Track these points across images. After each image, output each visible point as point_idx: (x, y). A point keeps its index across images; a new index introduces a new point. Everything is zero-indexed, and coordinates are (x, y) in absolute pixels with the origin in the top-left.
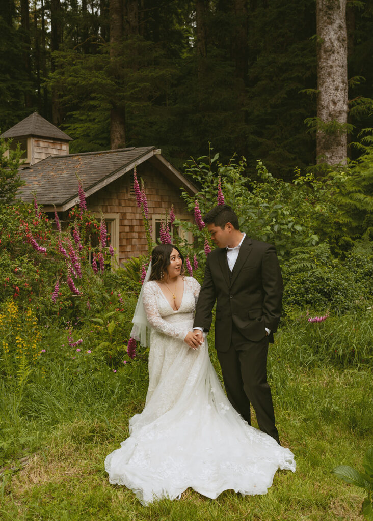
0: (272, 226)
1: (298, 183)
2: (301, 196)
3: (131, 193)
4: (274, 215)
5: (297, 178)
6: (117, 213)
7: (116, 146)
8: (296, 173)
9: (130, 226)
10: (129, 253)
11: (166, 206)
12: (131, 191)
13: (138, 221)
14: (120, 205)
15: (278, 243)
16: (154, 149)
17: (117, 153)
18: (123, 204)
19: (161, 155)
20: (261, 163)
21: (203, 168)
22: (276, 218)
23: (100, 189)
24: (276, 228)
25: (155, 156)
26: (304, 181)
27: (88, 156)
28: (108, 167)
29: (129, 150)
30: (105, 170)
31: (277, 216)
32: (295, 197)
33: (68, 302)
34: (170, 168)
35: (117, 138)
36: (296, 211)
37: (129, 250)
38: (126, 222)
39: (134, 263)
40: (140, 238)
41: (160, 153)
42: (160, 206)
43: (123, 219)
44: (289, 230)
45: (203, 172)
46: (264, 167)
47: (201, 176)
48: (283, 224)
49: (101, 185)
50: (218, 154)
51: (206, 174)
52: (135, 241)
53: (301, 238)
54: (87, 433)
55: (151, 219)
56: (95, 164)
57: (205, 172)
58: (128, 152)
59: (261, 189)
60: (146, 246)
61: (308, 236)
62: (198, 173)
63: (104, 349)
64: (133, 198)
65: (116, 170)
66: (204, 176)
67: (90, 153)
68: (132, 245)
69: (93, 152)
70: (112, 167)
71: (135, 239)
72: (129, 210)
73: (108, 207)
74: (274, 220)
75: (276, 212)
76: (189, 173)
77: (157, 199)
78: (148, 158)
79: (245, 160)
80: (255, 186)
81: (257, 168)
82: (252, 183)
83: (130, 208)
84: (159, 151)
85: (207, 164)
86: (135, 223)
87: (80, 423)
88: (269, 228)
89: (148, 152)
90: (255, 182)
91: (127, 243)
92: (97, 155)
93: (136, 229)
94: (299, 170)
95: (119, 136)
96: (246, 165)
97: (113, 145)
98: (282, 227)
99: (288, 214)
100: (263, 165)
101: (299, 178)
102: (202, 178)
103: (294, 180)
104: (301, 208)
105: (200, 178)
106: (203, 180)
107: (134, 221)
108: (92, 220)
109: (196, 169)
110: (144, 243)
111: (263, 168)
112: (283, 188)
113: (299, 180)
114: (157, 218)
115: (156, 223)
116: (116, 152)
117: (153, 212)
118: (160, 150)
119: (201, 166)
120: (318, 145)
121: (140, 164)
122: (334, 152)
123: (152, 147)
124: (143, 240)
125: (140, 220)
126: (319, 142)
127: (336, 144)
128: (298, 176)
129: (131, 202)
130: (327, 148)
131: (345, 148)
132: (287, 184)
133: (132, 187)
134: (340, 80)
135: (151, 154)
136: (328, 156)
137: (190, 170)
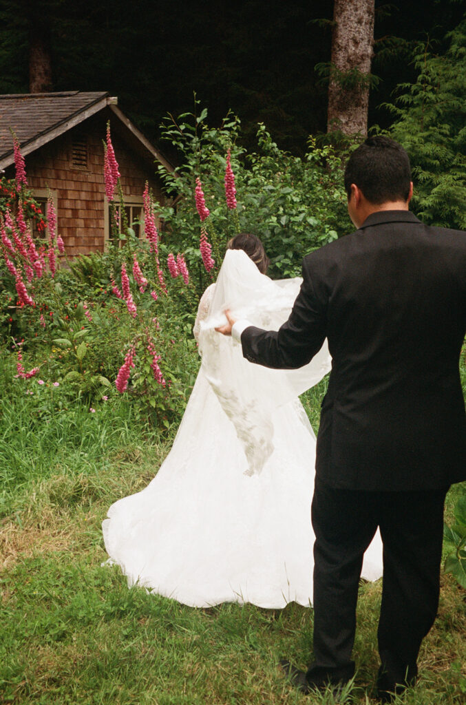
0: (279, 217)
1: (313, 158)
2: (315, 177)
3: (74, 161)
4: (281, 202)
5: (311, 151)
6: (55, 189)
7: (38, 86)
8: (310, 144)
9: (72, 209)
10: (72, 249)
12: (74, 159)
13: (84, 203)
14: (58, 178)
15: (285, 241)
16: (107, 96)
17: (50, 99)
18: (63, 177)
19: (118, 106)
20: (263, 128)
21: (186, 130)
22: (283, 207)
23: (30, 152)
24: (284, 220)
25: (108, 107)
26: (320, 156)
28: (39, 120)
29: (69, 96)
30: (35, 124)
31: (284, 203)
32: (307, 178)
34: (130, 126)
35: (40, 74)
36: (307, 198)
37: (71, 244)
38: (67, 204)
39: (83, 264)
40: (87, 227)
41: (116, 103)
43: (63, 199)
44: (299, 224)
45: (185, 136)
46: (268, 134)
47: (183, 142)
48: (292, 215)
50: (206, 109)
51: (190, 139)
52: (80, 231)
53: (316, 233)
54: (70, 491)
55: (103, 201)
57: (189, 137)
58: (68, 98)
59: (262, 165)
60: (96, 239)
61: (324, 232)
62: (179, 138)
63: (73, 381)
64: (77, 168)
65: (53, 126)
66: (187, 143)
68: (75, 237)
70: (47, 120)
71: (80, 229)
72: (71, 186)
73: (42, 180)
74: (281, 209)
75: (284, 197)
76: (167, 138)
78: (98, 110)
79: (239, 121)
80: (254, 161)
81: (258, 134)
82: (251, 156)
83: (73, 182)
84: (114, 100)
85: (192, 126)
86: (79, 205)
87: (60, 479)
88: (274, 219)
89: (98, 100)
90: (255, 154)
91: (69, 233)
93: (82, 214)
94: (315, 139)
95: (42, 72)
96: (240, 130)
97: (34, 85)
98: (292, 219)
99: (298, 201)
100: (266, 130)
101: (314, 151)
102: (185, 146)
103: (307, 154)
104: (314, 193)
105: (182, 146)
106: (187, 149)
107: (79, 202)
109: (176, 132)
110: (93, 235)
111: (266, 135)
112: (291, 165)
113: (314, 155)
114: (111, 200)
115: (109, 207)
116: (50, 96)
118: (116, 98)
119: (182, 127)
120: (330, 104)
121: (88, 118)
122: (351, 115)
123: (104, 93)
124: (91, 230)
125: (87, 201)
126: (332, 100)
127: (354, 104)
128: (313, 149)
129: (74, 175)
130: (343, 108)
131: (366, 109)
132: (297, 160)
133: (74, 152)
134: (365, 9)
135: (103, 104)
136: (344, 121)
137: (169, 133)
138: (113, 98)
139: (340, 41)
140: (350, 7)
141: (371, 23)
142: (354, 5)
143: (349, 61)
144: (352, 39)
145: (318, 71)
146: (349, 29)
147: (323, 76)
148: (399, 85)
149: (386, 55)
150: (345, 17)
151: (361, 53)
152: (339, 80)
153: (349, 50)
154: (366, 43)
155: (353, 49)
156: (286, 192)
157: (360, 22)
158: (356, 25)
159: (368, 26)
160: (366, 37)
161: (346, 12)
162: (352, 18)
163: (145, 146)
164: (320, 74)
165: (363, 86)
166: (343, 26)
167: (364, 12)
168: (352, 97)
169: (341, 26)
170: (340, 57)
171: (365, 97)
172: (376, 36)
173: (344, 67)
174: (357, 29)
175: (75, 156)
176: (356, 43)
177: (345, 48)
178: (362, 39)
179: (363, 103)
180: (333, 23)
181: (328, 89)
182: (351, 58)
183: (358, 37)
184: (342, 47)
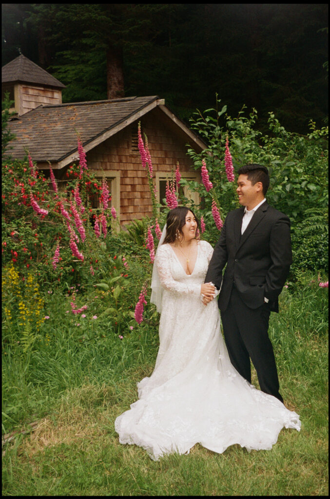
0: (284, 186)
1: (313, 137)
2: (317, 152)
3: (133, 148)
4: (286, 173)
5: (312, 131)
6: (118, 170)
7: (113, 93)
8: (311, 126)
9: (131, 185)
10: (131, 215)
11: (171, 163)
12: (133, 146)
13: (140, 180)
14: (121, 161)
15: (290, 203)
16: (157, 99)
17: (116, 103)
18: (124, 161)
19: (165, 106)
20: (273, 116)
21: (211, 122)
22: (288, 177)
23: (98, 143)
24: (288, 188)
25: (158, 106)
26: (319, 135)
27: (83, 106)
28: (107, 120)
29: (129, 100)
30: (104, 122)
31: (290, 174)
32: (310, 153)
33: (69, 268)
34: (175, 120)
35: (115, 83)
36: (310, 169)
37: (130, 211)
38: (128, 181)
39: (137, 226)
40: (142, 198)
41: (163, 103)
42: (164, 163)
43: (124, 177)
44: (302, 189)
45: (209, 126)
46: (276, 120)
47: (208, 130)
48: (296, 183)
49: (100, 140)
50: (226, 106)
51: (213, 129)
52: (137, 201)
53: (315, 197)
54: (95, 397)
55: (154, 177)
56: (92, 115)
57: (212, 127)
58: (128, 102)
59: (272, 145)
60: (150, 207)
61: (322, 195)
62: (205, 128)
63: (109, 315)
64: (135, 153)
65: (116, 123)
66: (211, 131)
67: (86, 102)
68: (134, 206)
69: (90, 102)
70: (111, 120)
71: (137, 200)
72: (131, 167)
73: (108, 164)
74: (286, 179)
75: (288, 170)
76: (195, 128)
77: (160, 155)
78: (151, 109)
79: (256, 112)
80: (266, 141)
81: (269, 121)
82: (263, 138)
83: (132, 165)
84: (162, 101)
85: (214, 118)
86: (137, 181)
87: (88, 387)
88: (280, 187)
89: (150, 102)
90: (267, 136)
91: (128, 203)
92: (94, 105)
93: (138, 188)
94: (315, 123)
95: (116, 82)
96: (257, 118)
97: (110, 92)
98: (295, 186)
99: (302, 171)
100: (275, 117)
101: (314, 132)
102: (209, 133)
103: (308, 134)
104: (316, 165)
105: (206, 133)
106: (211, 136)
107: (136, 179)
108: (92, 179)
109: (203, 123)
110: (147, 204)
111: (275, 121)
112: (296, 143)
113: (314, 134)
114: (161, 176)
115: (160, 182)
116: (115, 102)
117: (156, 170)
118: (164, 100)
119: (207, 120)
123: (155, 97)
124: (146, 200)
125: (142, 178)
129: (133, 159)
132: (301, 139)
133: (132, 141)
135: (154, 105)
137: (196, 124)
156: (291, 165)
163: (186, 134)
164: (328, 70)
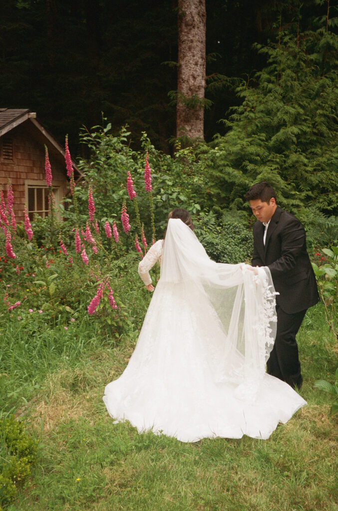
0: (161, 196)
1: (180, 155)
3: (4, 157)
4: (161, 185)
5: (178, 151)
8: (177, 146)
11: (39, 172)
12: (4, 155)
16: (28, 112)
19: (36, 119)
20: (145, 135)
21: (96, 137)
24: (165, 198)
25: (29, 119)
29: (1, 112)
31: (164, 186)
34: (44, 132)
36: (177, 182)
41: (35, 117)
42: (32, 171)
45: (96, 141)
46: (148, 139)
47: (95, 145)
48: (169, 194)
50: (110, 124)
51: (99, 143)
55: (24, 185)
57: (98, 141)
58: (0, 114)
62: (92, 142)
64: (6, 162)
66: (98, 146)
72: (2, 174)
74: (162, 190)
75: (164, 182)
76: (84, 142)
77: (29, 164)
78: (23, 121)
80: (139, 157)
81: (141, 140)
84: (33, 115)
88: (159, 197)
89: (23, 115)
90: (139, 152)
94: (180, 143)
99: (171, 184)
100: (147, 137)
101: (180, 151)
103: (175, 153)
105: (94, 148)
107: (8, 185)
109: (89, 138)
111: (147, 140)
112: (164, 160)
113: (180, 153)
114: (30, 184)
115: (29, 189)
117: (25, 177)
118: (35, 113)
119: (93, 135)
120: (178, 118)
121: (16, 127)
122: (193, 125)
123: (26, 110)
124: (16, 205)
125: (13, 185)
126: (180, 115)
127: (195, 118)
128: (179, 150)
129: (4, 166)
130: (187, 121)
131: (202, 122)
132: (169, 156)
133: (4, 150)
134: (199, 56)
135: (25, 118)
136: (188, 129)
137: (85, 139)
138: (33, 113)
139: (184, 76)
140: (189, 54)
141: (203, 65)
142: (192, 53)
143: (190, 89)
144: (192, 75)
145: (170, 96)
146: (190, 68)
147: (173, 99)
148: (231, 108)
149: (214, 86)
150: (186, 61)
151: (198, 85)
152: (185, 102)
153: (190, 83)
154: (201, 78)
155: (193, 82)
156: (165, 179)
157: (196, 64)
158: (194, 66)
159: (202, 67)
160: (201, 74)
161: (187, 58)
162: (191, 61)
163: (54, 146)
164: (172, 98)
165: (200, 107)
166: (185, 66)
167: (199, 57)
168: (193, 114)
169: (184, 67)
170: (184, 87)
171: (201, 114)
172: (208, 73)
173: (187, 93)
174: (195, 69)
175: (4, 153)
176: (194, 78)
177: (187, 81)
178: (198, 76)
179: (200, 117)
180: (178, 65)
181: (176, 108)
182: (192, 88)
183: (196, 74)
184: (185, 81)
